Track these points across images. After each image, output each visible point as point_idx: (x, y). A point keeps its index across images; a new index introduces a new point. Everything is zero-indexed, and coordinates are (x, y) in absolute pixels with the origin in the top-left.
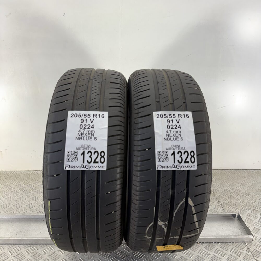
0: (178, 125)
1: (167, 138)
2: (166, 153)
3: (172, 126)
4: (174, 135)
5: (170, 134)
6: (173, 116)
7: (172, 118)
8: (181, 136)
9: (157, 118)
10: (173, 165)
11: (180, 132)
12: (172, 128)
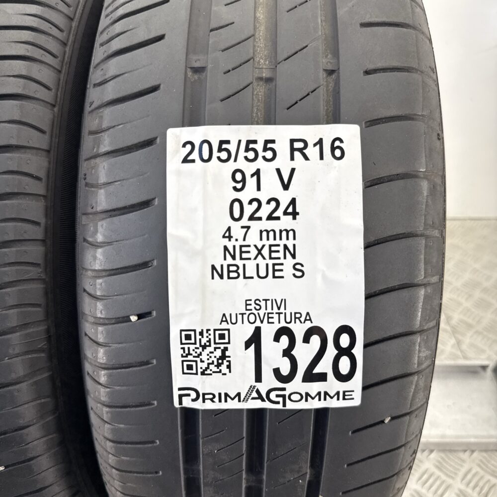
0: (285, 198)
1: (229, 266)
2: (222, 337)
3: (255, 205)
4: (260, 252)
5: (241, 246)
6: (265, 149)
7: (260, 163)
8: (294, 256)
9: (185, 160)
10: (252, 388)
11: (291, 234)
12: (252, 218)
